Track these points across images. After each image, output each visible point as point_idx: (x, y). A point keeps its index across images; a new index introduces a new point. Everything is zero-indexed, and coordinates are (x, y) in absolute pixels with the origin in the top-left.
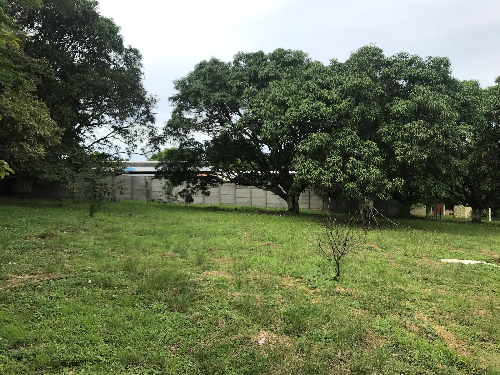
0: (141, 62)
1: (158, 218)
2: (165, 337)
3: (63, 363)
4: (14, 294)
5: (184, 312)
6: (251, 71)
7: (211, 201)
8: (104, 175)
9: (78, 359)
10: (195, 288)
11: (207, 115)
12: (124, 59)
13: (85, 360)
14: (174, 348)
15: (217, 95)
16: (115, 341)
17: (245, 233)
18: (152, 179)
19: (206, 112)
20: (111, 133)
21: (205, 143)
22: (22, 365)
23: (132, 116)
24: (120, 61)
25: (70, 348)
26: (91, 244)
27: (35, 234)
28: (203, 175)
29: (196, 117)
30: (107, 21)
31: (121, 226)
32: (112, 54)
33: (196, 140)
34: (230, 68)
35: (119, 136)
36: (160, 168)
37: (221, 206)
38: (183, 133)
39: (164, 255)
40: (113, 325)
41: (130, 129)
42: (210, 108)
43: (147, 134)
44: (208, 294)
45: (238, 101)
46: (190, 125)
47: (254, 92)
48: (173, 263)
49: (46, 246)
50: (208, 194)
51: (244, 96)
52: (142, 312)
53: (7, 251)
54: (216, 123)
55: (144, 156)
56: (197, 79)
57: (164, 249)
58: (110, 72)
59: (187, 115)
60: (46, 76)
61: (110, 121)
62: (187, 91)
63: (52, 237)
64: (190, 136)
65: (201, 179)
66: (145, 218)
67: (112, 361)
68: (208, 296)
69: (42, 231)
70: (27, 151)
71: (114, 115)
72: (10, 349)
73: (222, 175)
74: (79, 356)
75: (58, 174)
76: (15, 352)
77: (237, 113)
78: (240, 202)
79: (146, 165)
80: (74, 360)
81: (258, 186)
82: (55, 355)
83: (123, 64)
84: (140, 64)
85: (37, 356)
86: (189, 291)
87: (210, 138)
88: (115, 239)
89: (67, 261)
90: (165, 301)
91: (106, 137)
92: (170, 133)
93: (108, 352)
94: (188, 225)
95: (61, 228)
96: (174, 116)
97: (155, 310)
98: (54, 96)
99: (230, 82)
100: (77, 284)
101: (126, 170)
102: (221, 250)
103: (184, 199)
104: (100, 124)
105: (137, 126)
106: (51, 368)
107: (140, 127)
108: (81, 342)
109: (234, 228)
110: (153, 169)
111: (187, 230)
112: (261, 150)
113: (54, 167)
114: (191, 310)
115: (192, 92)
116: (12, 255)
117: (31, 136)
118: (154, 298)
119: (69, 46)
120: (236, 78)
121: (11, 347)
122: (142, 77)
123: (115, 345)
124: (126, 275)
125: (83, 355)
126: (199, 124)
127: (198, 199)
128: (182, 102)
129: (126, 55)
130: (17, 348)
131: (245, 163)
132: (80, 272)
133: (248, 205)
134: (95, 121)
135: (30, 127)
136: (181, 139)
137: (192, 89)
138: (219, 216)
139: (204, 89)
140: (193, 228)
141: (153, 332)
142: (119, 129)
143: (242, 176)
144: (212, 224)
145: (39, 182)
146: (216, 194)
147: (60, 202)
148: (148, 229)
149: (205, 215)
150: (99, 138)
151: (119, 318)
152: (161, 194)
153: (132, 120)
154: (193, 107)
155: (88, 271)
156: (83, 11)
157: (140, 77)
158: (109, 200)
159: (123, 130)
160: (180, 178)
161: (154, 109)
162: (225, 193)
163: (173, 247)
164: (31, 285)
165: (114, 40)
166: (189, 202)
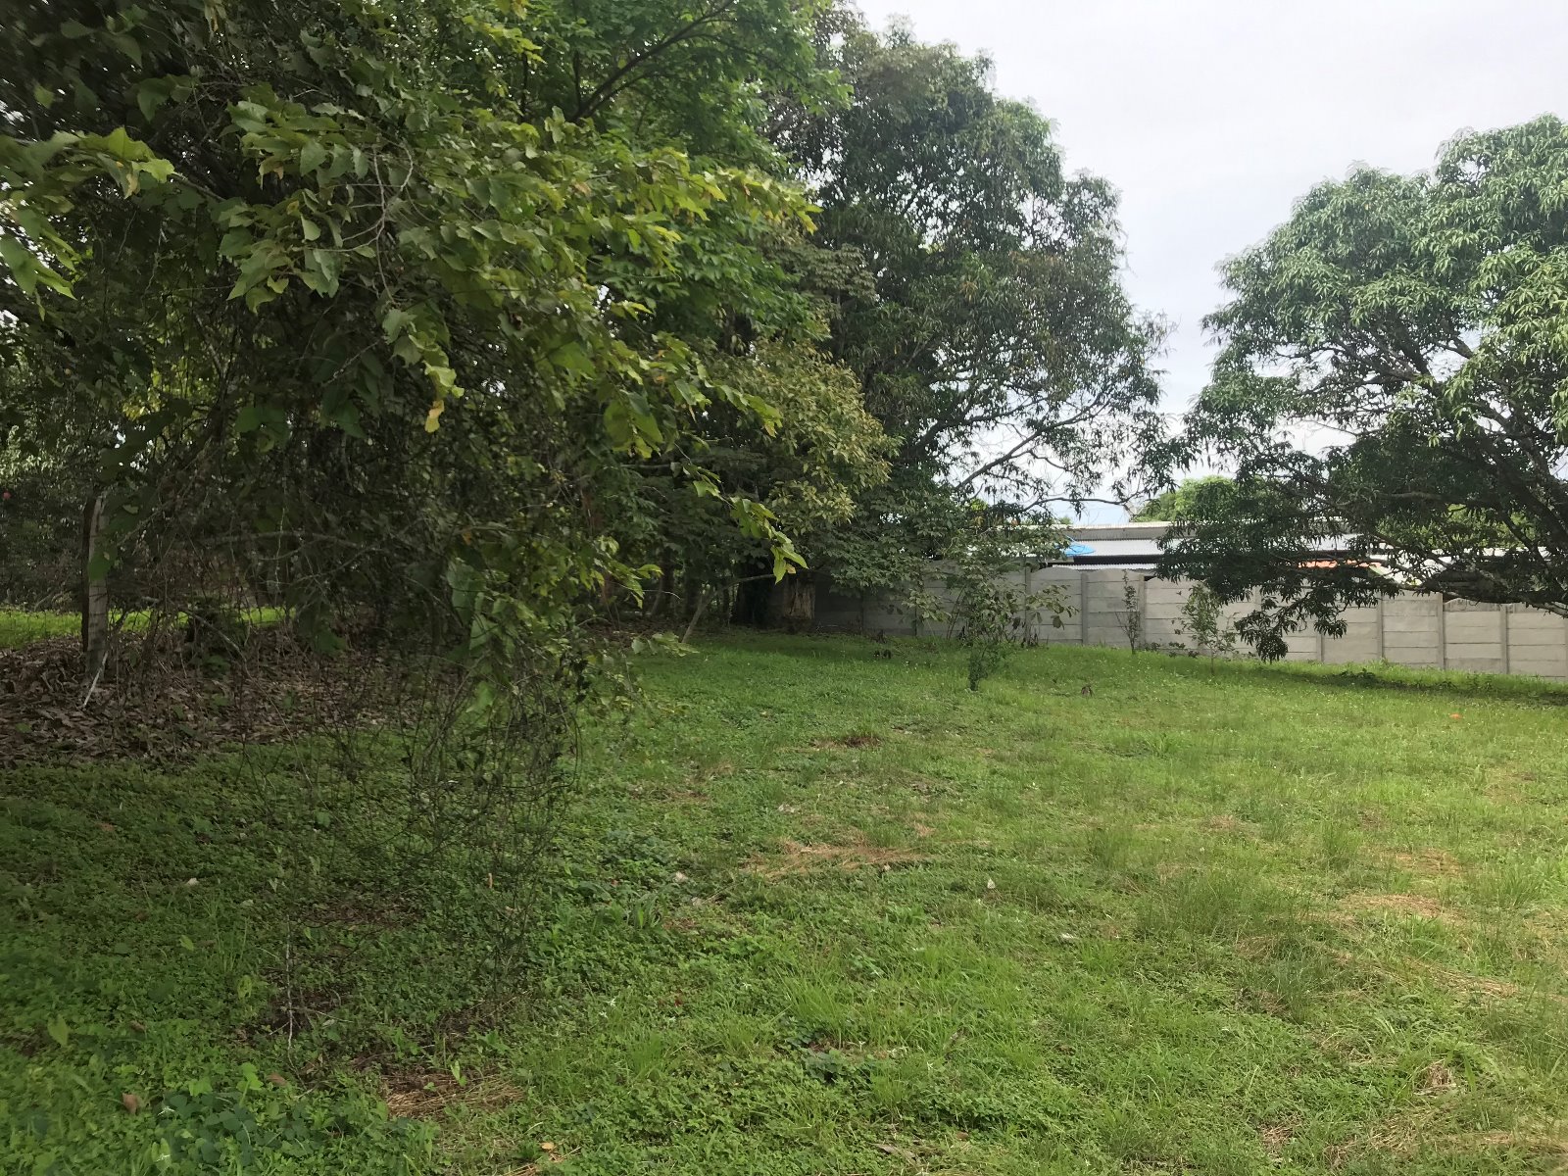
0: (1115, 217)
1: (1173, 705)
2: (1241, 1092)
3: (943, 1111)
4: (800, 894)
5: (1297, 1021)
6: (1511, 192)
7: (1351, 652)
8: (1003, 567)
9: (982, 1109)
10: (1329, 945)
11: (1336, 363)
12: (1063, 215)
13: (1002, 1117)
14: (1272, 1136)
15: (1375, 292)
16: (1083, 1077)
17: (1500, 772)
18: (1147, 579)
19: (1331, 353)
20: (1024, 443)
21: (1330, 456)
22: (838, 1098)
23: (1088, 386)
24: (1050, 223)
25: (958, 1073)
26: (980, 772)
27: (834, 733)
28: (1319, 564)
29: (1297, 372)
30: (1017, 110)
31: (1062, 723)
32: (1028, 207)
33: (1297, 447)
34: (1423, 192)
35: (1047, 450)
36: (1175, 544)
37: (1389, 673)
38: (1252, 429)
39: (1207, 824)
40: (1069, 1025)
41: (1078, 427)
42: (1347, 336)
43: (1133, 437)
44: (1377, 971)
45: (1457, 301)
46: (1280, 398)
47: (1523, 261)
48: (1241, 853)
49: (864, 769)
50: (1338, 629)
51: (1483, 283)
52: (1157, 997)
53: (772, 774)
54: (1368, 386)
55: (1121, 508)
56: (1300, 245)
57: (1209, 807)
58: (1023, 260)
59: (1264, 368)
60: (851, 294)
61: (1020, 408)
62: (1267, 290)
63: (876, 743)
64: (1275, 436)
65: (1311, 580)
66: (1132, 702)
67: (1082, 1137)
68: (1380, 979)
69: (850, 726)
70: (810, 505)
71: (1033, 389)
72: (804, 1045)
73: (1392, 563)
74: (986, 1102)
75: (880, 566)
76: (816, 1058)
77: (1452, 344)
78: (1462, 661)
79: (1126, 535)
80: (970, 1111)
81: (1537, 601)
82: (920, 1085)
83: (1061, 229)
84: (1114, 222)
85: (872, 1078)
86: (1310, 951)
87: (1345, 440)
88: (1049, 760)
89: (921, 816)
90: (1228, 974)
91: (1009, 456)
92: (1207, 430)
93: (1065, 1106)
94: (1277, 730)
95: (894, 720)
96: (1220, 376)
97: (1200, 999)
98: (871, 349)
99: (1425, 240)
100: (955, 888)
101: (1068, 551)
102: (1410, 824)
103: (1255, 643)
104: (992, 417)
105: (1104, 417)
106: (912, 1119)
107: (1110, 420)
108: (985, 1061)
109: (1450, 748)
110: (1150, 548)
111: (1276, 747)
112: (1552, 472)
113: (872, 547)
114: (1323, 1016)
115: (1283, 291)
116: (784, 786)
117: (820, 464)
118: (1190, 958)
119: (911, 201)
120: (1450, 224)
121: (806, 1041)
122: (1118, 261)
123: (1083, 1089)
124: (1096, 874)
125: (996, 1101)
126: (1308, 392)
127: (1302, 644)
128: (1247, 327)
129: (1070, 201)
130: (820, 1048)
131: (1482, 519)
132: (959, 851)
133: (1497, 672)
134: (978, 411)
135: (818, 440)
136: (1246, 448)
137: (1284, 280)
138: (1385, 705)
139: (1326, 276)
140: (1297, 744)
141: (1202, 1069)
142: (1047, 430)
143: (1472, 568)
144: (1364, 733)
145: (833, 590)
146: (1368, 629)
147: (882, 647)
148: (1145, 736)
149: (1332, 701)
150: (987, 458)
151: (1088, 1006)
152: (1178, 626)
153: (1089, 397)
154: (1285, 338)
155: (982, 852)
156: (949, 95)
157: (1113, 262)
158: (1018, 643)
159: (1059, 431)
160: (1238, 576)
161: (1155, 357)
162: (1401, 627)
163: (1234, 801)
164: (837, 876)
165: (1035, 162)
166: (1272, 656)
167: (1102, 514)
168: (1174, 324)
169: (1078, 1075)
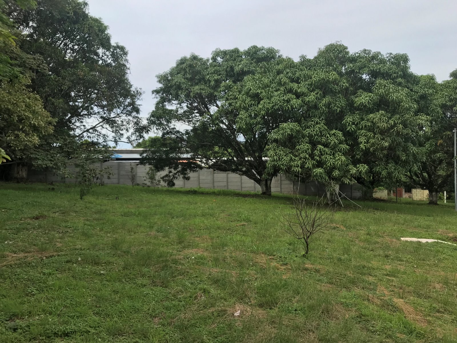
0: (127, 58)
1: (142, 201)
2: (149, 310)
3: (55, 333)
4: (10, 270)
5: (166, 287)
6: (228, 66)
7: (191, 185)
8: (93, 161)
9: (69, 330)
10: (176, 265)
11: (187, 107)
12: (111, 55)
13: (75, 331)
14: (156, 320)
15: (196, 89)
16: (103, 314)
17: (222, 215)
18: (137, 165)
19: (186, 104)
20: (100, 123)
21: (186, 132)
22: (17, 336)
23: (119, 108)
24: (107, 57)
25: (61, 320)
26: (81, 225)
27: (30, 216)
28: (183, 161)
29: (177, 109)
30: (96, 21)
31: (108, 208)
32: (101, 51)
33: (177, 129)
34: (208, 64)
36: (145, 155)
37: (201, 190)
38: (165, 123)
39: (148, 235)
40: (100, 299)
41: (117, 119)
42: (190, 100)
43: (133, 124)
44: (188, 270)
45: (216, 93)
46: (172, 115)
47: (230, 85)
48: (156, 242)
49: (40, 227)
50: (188, 179)
51: (221, 89)
52: (127, 287)
53: (4, 231)
54: (195, 114)
55: (130, 144)
56: (178, 73)
57: (148, 229)
58: (98, 67)
60: (40, 71)
61: (98, 112)
62: (169, 85)
63: (45, 218)
64: (172, 126)
65: (181, 165)
66: (130, 201)
67: (100, 332)
68: (188, 272)
69: (36, 213)
70: (22, 140)
71: (103, 107)
72: (7, 321)
73: (201, 161)
74: (69, 328)
75: (51, 160)
76: (11, 324)
77: (215, 104)
78: (218, 186)
79: (131, 152)
80: (65, 331)
81: (234, 171)
82: (47, 326)
83: (111, 60)
84: (127, 60)
85: (31, 327)
86: (171, 267)
87: (190, 128)
88: (103, 220)
89: (59, 240)
90: (149, 277)
91: (95, 127)
92: (153, 123)
93: (96, 324)
94: (170, 207)
95: (54, 210)
96: (157, 107)
97: (140, 285)
98: (47, 89)
99: (208, 76)
100: (68, 262)
101: (113, 156)
102: (200, 230)
103: (166, 183)
104: (89, 114)
105: (124, 117)
106: (44, 338)
107: (126, 118)
108: (71, 315)
109: (212, 209)
110: (137, 156)
111: (169, 211)
112: (237, 139)
113: (47, 154)
114: (172, 285)
115: (174, 86)
116: (8, 235)
117: (26, 126)
118: (138, 274)
119: (61, 44)
120: (214, 73)
121: (8, 319)
122: (128, 71)
123: (103, 317)
124: (113, 253)
125: (73, 327)
126: (180, 114)
127: (179, 183)
128: (164, 95)
129: (114, 51)
130: (13, 320)
131: (222, 150)
132: (71, 250)
133: (225, 189)
134: (85, 112)
135: (26, 118)
136: (164, 129)
137: (174, 82)
138: (198, 198)
139: (184, 83)
140: (174, 210)
141: (138, 305)
142: (107, 120)
143: (219, 163)
144: (192, 206)
145: (33, 168)
146: (196, 179)
147: (52, 187)
148: (133, 211)
149: (185, 198)
150: (88, 127)
151: (106, 292)
152: (145, 178)
153: (119, 111)
154: (174, 99)
155: (78, 249)
156: (74, 12)
157: (126, 71)
158: (98, 184)
159: (111, 120)
160: (162, 164)
161: (139, 100)
162: (204, 178)
163: (156, 227)
164: (25, 263)
165: (102, 38)
166: (171, 186)
167: (123, 146)
168: (144, 92)
169: (102, 313)
